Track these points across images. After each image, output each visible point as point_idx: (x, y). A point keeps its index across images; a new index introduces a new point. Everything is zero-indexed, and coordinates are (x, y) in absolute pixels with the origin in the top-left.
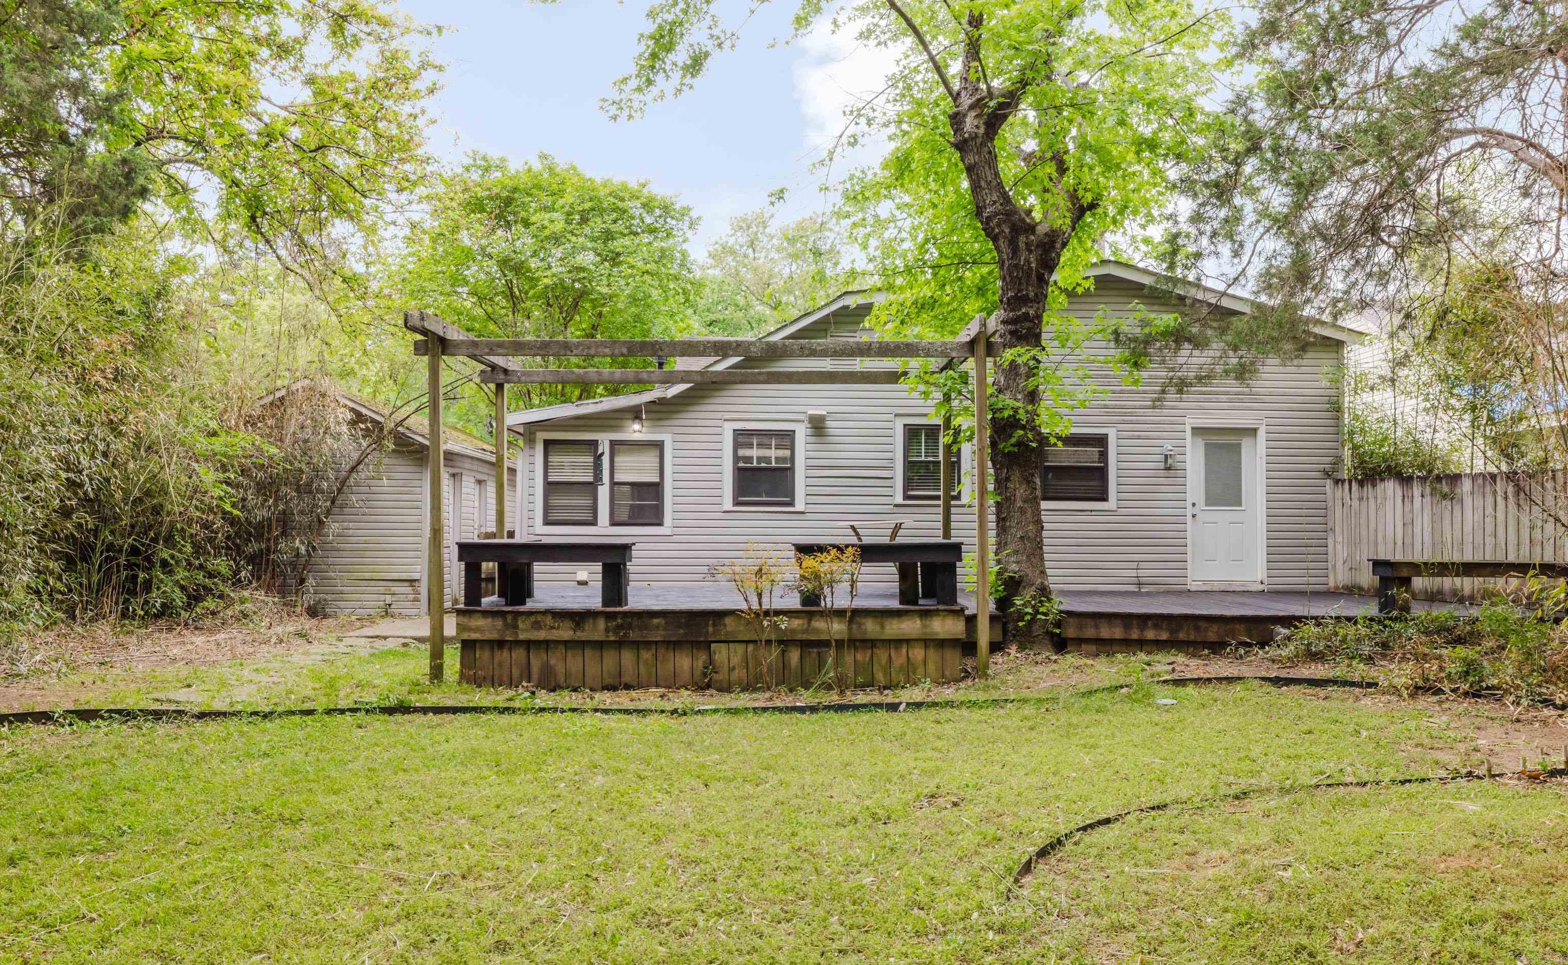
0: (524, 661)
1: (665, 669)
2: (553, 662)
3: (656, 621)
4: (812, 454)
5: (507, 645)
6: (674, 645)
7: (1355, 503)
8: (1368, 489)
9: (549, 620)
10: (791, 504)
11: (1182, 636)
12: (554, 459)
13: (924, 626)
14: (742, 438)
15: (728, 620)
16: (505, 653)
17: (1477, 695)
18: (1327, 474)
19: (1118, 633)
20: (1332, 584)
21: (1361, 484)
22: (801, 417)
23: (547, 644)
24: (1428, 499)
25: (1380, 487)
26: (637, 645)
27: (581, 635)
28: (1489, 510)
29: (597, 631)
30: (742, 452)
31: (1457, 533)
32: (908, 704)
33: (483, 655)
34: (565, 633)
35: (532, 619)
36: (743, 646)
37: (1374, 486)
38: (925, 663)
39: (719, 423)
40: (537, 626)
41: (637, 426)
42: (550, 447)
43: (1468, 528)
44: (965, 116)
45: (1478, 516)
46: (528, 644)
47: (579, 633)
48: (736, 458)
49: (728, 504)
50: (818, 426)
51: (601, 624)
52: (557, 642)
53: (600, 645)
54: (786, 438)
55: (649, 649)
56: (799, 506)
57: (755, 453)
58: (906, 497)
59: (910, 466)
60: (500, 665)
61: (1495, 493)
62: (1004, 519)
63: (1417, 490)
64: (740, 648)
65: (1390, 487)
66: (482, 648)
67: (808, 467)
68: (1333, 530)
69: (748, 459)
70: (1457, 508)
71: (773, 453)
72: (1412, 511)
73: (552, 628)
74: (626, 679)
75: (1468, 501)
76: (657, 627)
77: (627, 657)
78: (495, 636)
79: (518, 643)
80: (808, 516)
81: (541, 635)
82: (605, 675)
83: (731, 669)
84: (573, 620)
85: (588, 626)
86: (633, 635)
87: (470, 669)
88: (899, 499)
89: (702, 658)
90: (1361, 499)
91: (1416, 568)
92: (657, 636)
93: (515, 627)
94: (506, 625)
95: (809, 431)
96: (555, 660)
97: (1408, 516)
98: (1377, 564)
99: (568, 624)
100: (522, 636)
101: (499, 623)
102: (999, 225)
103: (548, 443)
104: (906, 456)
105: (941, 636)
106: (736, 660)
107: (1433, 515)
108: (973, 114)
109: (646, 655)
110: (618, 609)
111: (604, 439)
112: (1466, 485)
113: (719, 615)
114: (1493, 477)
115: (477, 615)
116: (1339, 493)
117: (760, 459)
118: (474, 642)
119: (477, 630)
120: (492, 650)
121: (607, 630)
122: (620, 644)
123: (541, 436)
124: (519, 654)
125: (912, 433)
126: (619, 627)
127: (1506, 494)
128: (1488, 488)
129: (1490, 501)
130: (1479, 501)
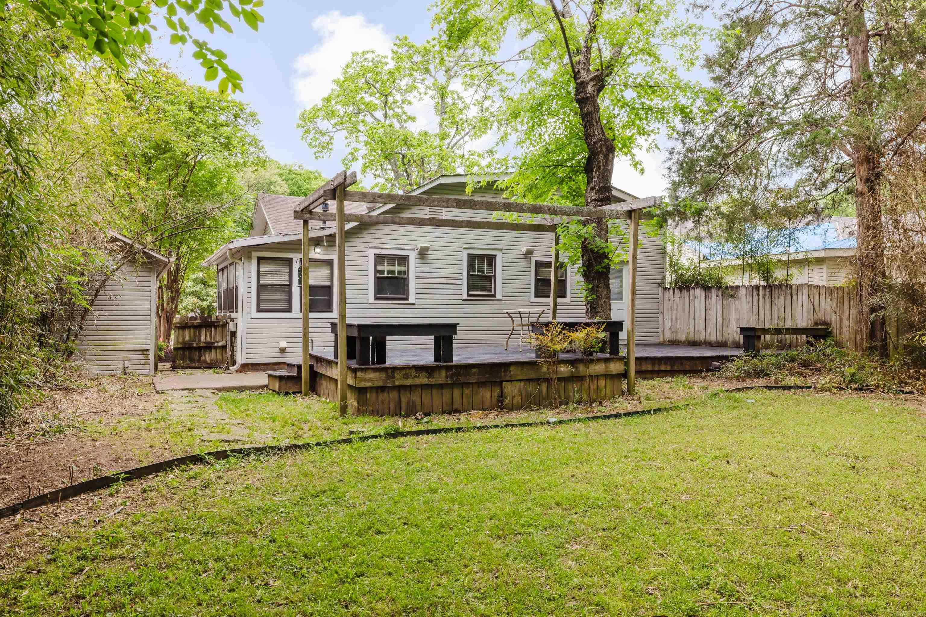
0: (397, 399)
1: (477, 399)
2: (414, 398)
3: (474, 370)
4: (419, 270)
5: (387, 390)
6: (481, 384)
7: (677, 299)
8: (685, 293)
9: (413, 372)
10: (407, 299)
11: (676, 368)
12: (263, 268)
13: (606, 367)
14: (380, 259)
15: (512, 368)
16: (386, 394)
17: (861, 390)
18: (660, 285)
19: (649, 368)
20: (661, 340)
21: (680, 289)
22: (413, 247)
23: (410, 388)
24: (720, 297)
25: (692, 292)
26: (462, 385)
27: (432, 381)
28: (755, 303)
29: (441, 378)
30: (380, 268)
31: (737, 314)
32: (655, 410)
33: (371, 396)
34: (423, 380)
35: (404, 372)
36: (519, 383)
37: (688, 291)
38: (605, 387)
39: (365, 249)
40: (406, 376)
41: (318, 250)
42: (262, 261)
43: (743, 311)
44: (587, 84)
45: (749, 306)
46: (400, 388)
47: (430, 380)
48: (376, 271)
49: (371, 299)
50: (423, 254)
51: (443, 373)
52: (416, 386)
53: (441, 386)
54: (404, 260)
55: (468, 387)
56: (412, 300)
57: (386, 268)
58: (469, 295)
59: (471, 278)
60: (383, 402)
61: (759, 295)
62: (595, 308)
63: (714, 293)
64: (517, 384)
65: (698, 292)
66: (371, 392)
67: (417, 277)
68: (662, 313)
69: (382, 272)
70: (737, 303)
71: (396, 268)
72: (711, 303)
73: (415, 377)
74: (456, 406)
75: (743, 299)
76: (474, 374)
77: (456, 392)
78: (380, 384)
79: (394, 388)
80: (416, 306)
81: (408, 382)
82: (444, 405)
83: (513, 397)
84: (427, 372)
85: (436, 375)
86: (461, 379)
87: (363, 406)
88: (465, 297)
89: (497, 391)
90: (680, 297)
91: (765, 331)
92: (474, 379)
93: (394, 377)
94: (388, 376)
95: (418, 256)
96: (415, 397)
97: (708, 306)
98: (743, 330)
99: (424, 374)
100: (397, 384)
101: (383, 375)
102: (600, 147)
103: (259, 259)
104: (468, 272)
105: (614, 373)
106: (516, 392)
107: (723, 305)
108: (592, 83)
109: (467, 391)
110: (449, 364)
111: (296, 257)
112: (743, 291)
113: (506, 365)
114: (757, 287)
115: (370, 371)
116: (667, 294)
117: (389, 272)
118: (366, 388)
119: (370, 380)
120: (377, 392)
121: (447, 377)
122: (451, 386)
123: (256, 254)
124: (394, 394)
125: (472, 258)
126: (453, 375)
127: (765, 295)
128: (755, 293)
129: (755, 298)
130: (749, 299)
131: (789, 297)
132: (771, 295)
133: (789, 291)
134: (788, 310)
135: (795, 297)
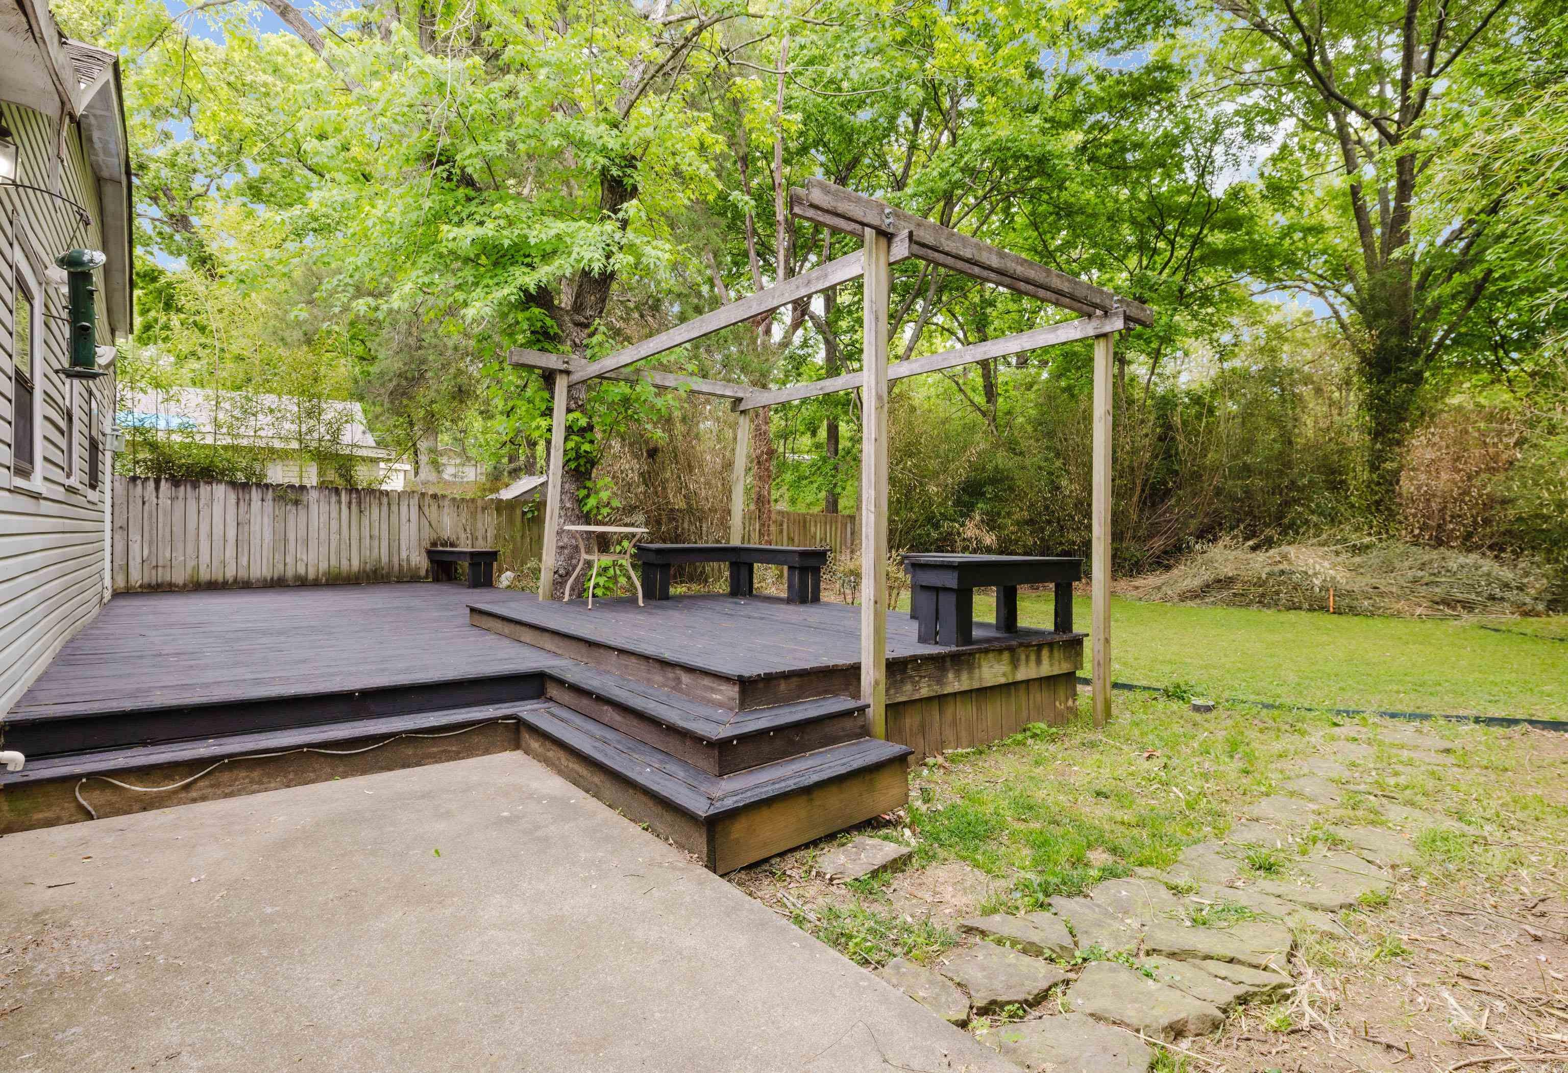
7: (165, 501)
21: (175, 483)
24: (269, 504)
25: (204, 489)
28: (334, 514)
37: (195, 486)
45: (324, 519)
61: (340, 502)
63: (255, 495)
65: (220, 492)
68: (124, 529)
70: (302, 513)
72: (249, 512)
90: (174, 499)
97: (244, 517)
112: (311, 494)
114: (337, 490)
116: (137, 490)
127: (350, 503)
128: (334, 499)
129: (334, 507)
130: (324, 507)
131: (385, 508)
132: (359, 503)
133: (385, 500)
134: (385, 526)
135: (394, 508)
